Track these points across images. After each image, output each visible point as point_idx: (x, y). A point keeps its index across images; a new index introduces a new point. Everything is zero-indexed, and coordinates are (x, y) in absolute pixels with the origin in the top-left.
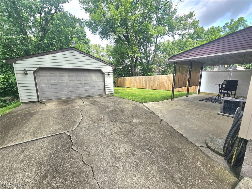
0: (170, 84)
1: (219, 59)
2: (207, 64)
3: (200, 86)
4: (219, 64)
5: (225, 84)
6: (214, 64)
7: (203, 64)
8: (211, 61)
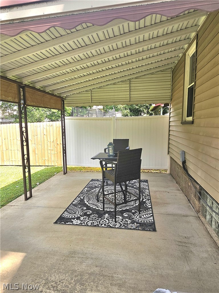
1: (90, 91)
2: (72, 100)
3: (65, 154)
4: (92, 102)
5: (111, 154)
6: (84, 103)
7: (63, 100)
8: (79, 95)
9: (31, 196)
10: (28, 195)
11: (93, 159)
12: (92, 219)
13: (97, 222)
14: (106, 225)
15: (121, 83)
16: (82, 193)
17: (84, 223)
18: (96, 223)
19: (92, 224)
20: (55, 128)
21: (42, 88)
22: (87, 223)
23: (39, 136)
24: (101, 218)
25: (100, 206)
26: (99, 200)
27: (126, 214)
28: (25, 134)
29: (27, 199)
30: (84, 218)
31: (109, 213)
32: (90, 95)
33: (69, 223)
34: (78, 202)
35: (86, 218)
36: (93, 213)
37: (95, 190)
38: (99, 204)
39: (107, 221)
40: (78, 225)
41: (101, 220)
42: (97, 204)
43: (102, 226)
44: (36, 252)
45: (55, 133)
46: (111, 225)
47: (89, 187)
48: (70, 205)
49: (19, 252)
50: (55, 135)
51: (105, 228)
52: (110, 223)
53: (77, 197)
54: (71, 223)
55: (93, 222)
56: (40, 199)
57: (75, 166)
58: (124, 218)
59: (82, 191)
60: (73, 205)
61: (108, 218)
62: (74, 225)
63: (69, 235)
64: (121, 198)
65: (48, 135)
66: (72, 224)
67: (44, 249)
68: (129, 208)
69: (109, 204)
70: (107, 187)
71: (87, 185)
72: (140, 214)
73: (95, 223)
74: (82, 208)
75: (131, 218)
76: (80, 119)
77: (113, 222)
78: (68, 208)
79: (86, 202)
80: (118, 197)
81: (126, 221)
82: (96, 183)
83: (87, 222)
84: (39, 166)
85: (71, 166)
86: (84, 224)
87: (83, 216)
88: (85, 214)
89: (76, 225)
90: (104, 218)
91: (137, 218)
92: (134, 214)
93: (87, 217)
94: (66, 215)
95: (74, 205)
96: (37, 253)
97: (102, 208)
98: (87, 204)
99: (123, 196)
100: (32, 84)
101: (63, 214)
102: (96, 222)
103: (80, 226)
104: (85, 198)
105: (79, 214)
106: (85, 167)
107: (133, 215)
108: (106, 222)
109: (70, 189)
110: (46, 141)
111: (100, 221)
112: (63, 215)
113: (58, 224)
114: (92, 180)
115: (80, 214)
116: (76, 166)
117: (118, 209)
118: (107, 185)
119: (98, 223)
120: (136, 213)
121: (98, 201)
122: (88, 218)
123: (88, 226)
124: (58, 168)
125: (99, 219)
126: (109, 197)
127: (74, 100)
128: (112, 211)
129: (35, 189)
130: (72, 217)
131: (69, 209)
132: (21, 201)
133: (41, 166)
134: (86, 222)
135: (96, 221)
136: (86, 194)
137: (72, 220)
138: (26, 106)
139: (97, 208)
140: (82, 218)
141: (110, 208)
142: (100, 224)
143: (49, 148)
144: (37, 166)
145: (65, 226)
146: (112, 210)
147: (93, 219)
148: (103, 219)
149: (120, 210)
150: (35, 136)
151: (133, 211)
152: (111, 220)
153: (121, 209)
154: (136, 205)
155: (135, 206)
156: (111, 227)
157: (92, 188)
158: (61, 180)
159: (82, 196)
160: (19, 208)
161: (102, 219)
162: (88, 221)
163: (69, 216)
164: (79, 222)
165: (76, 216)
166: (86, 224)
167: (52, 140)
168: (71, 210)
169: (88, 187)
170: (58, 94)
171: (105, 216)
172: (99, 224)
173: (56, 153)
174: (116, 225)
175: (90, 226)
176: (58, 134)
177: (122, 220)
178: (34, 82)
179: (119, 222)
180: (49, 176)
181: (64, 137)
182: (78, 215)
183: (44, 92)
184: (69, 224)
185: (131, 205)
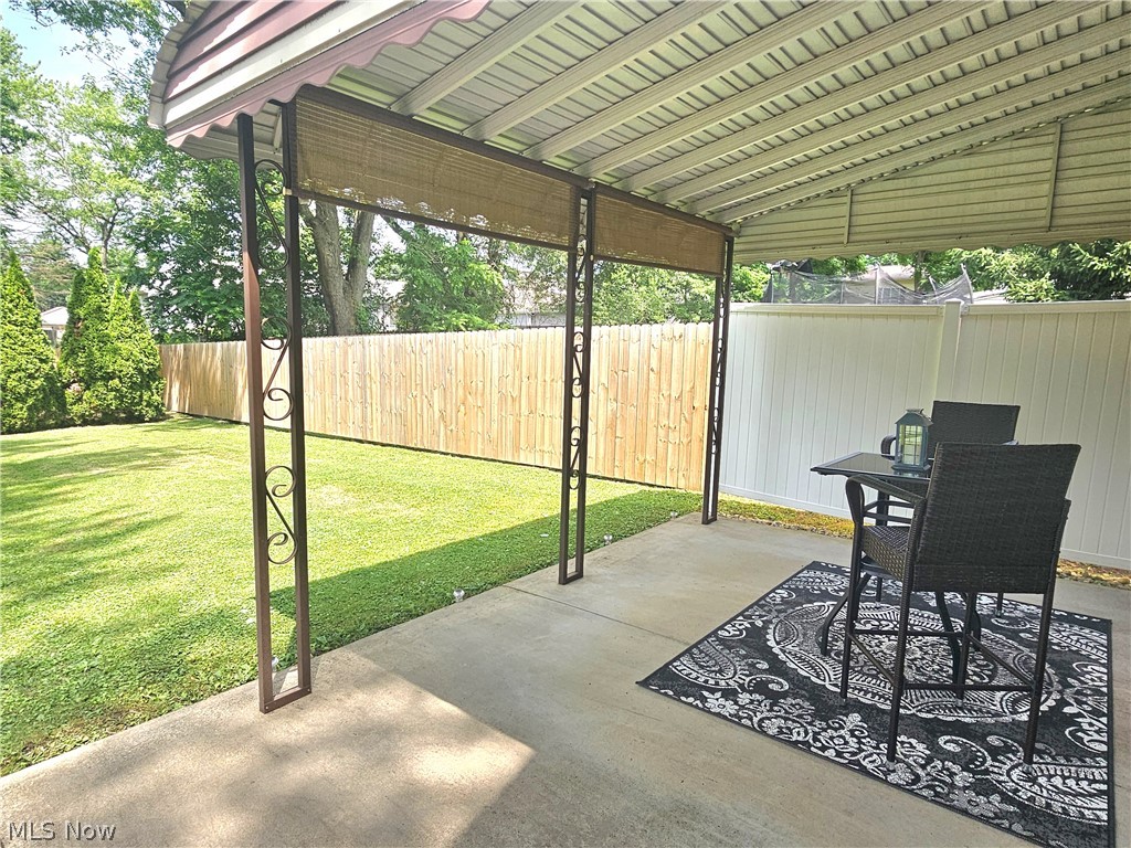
0: (525, 411)
1: (849, 194)
2: (764, 238)
3: (714, 447)
4: (853, 238)
5: (909, 461)
6: (814, 247)
7: (727, 236)
8: (796, 215)
9: (579, 575)
10: (571, 569)
11: (823, 471)
12: (786, 712)
13: (806, 733)
14: (846, 755)
15: (1008, 145)
16: (762, 606)
17: (751, 720)
18: (803, 734)
19: (781, 732)
20: (690, 346)
21: (655, 192)
22: (762, 720)
23: (632, 374)
24: (827, 724)
25: (831, 673)
26: (832, 650)
27: (956, 742)
28: (579, 356)
29: (565, 580)
30: (752, 702)
31: (868, 712)
32: (845, 210)
33: (691, 700)
34: (741, 634)
35: (760, 702)
36: (793, 694)
37: (820, 606)
38: (827, 667)
39: (853, 742)
40: (725, 717)
41: (825, 730)
42: (821, 662)
43: (826, 754)
44: (565, 758)
45: (688, 363)
46: (870, 766)
47: (796, 590)
48: (705, 638)
49: (515, 738)
50: (688, 375)
51: (838, 767)
52: (863, 754)
53: (738, 616)
54: (698, 702)
55: (788, 728)
56: (608, 592)
57: (754, 502)
58: (941, 757)
59: (763, 598)
60: (718, 639)
61: (856, 733)
62: (710, 712)
63: (685, 741)
64: (942, 670)
65: (663, 370)
66: (700, 705)
67: (590, 757)
68: (973, 720)
69: (873, 677)
70: (878, 604)
71: (788, 581)
72: (1029, 760)
73: (795, 735)
74: (750, 661)
75: (977, 766)
76: (790, 314)
77: (878, 754)
78: (695, 646)
79: (771, 643)
80: (923, 659)
81: (948, 770)
82: (830, 581)
83: (764, 718)
84: (621, 481)
85: (738, 500)
86: (749, 723)
87: (751, 693)
88: (761, 687)
89: (718, 715)
90: (842, 727)
91: (1009, 775)
92: (995, 752)
93: (768, 702)
94: (686, 668)
95: (722, 641)
96: (567, 763)
97: (836, 685)
98: (776, 650)
99: (951, 663)
100: (620, 179)
101: (675, 660)
102: (802, 730)
103: (733, 725)
104: (772, 626)
105: (736, 678)
106: (791, 511)
107: (989, 758)
108: (846, 743)
109: (715, 582)
110: (653, 395)
111: (819, 734)
112: (675, 664)
113: (653, 690)
114: (815, 566)
115: (741, 682)
116: (757, 502)
117: (914, 711)
118: (878, 598)
119: (810, 738)
120: (1010, 755)
121: (826, 653)
122: (772, 705)
123: (764, 733)
124: (685, 497)
125: (817, 723)
126: (877, 649)
127: (775, 237)
128: (883, 711)
129: (598, 553)
130: (706, 682)
131: (701, 652)
132: (546, 581)
133: (628, 482)
134: (759, 716)
135: (802, 726)
136: (779, 611)
137: (706, 693)
138: (592, 258)
139: (812, 678)
140: (744, 698)
141: (874, 695)
142: (820, 745)
143: (664, 421)
144: (616, 480)
145: (674, 705)
146: (883, 707)
147: (791, 716)
148: (836, 730)
149: (924, 715)
150: (620, 373)
151: (993, 740)
152: (873, 743)
153: (928, 712)
154: (1017, 717)
155: (1007, 719)
156: (864, 771)
157: (808, 596)
158: (690, 540)
159: (761, 616)
160: (536, 603)
161: (829, 727)
162: (766, 714)
163: (694, 675)
164: (730, 707)
165: (723, 683)
166: (756, 726)
167: (674, 394)
168: (707, 655)
169: (789, 588)
170: (712, 213)
171: (845, 719)
172: (811, 741)
173: (685, 441)
174: (894, 771)
175: (773, 737)
176: (701, 369)
177: (929, 760)
178: (626, 175)
179: (909, 766)
180: (651, 521)
181: (718, 379)
182: (731, 682)
183: (660, 207)
184: (690, 704)
185: (988, 712)
